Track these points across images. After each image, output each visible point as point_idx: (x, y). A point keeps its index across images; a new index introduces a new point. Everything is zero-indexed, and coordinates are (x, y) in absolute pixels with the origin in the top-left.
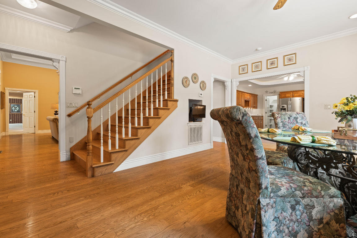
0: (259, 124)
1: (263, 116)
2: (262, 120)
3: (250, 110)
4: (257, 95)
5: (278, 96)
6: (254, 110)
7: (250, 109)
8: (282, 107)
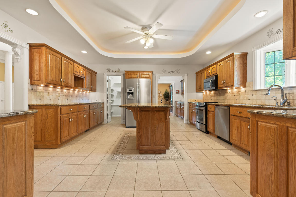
0: (99, 113)
1: (103, 103)
2: (103, 107)
3: (86, 94)
4: (96, 73)
5: (122, 76)
6: (92, 94)
7: (86, 92)
8: (129, 90)
